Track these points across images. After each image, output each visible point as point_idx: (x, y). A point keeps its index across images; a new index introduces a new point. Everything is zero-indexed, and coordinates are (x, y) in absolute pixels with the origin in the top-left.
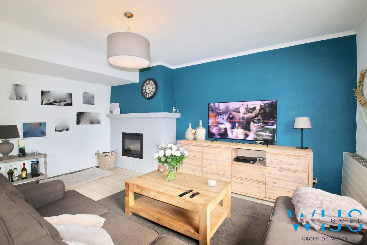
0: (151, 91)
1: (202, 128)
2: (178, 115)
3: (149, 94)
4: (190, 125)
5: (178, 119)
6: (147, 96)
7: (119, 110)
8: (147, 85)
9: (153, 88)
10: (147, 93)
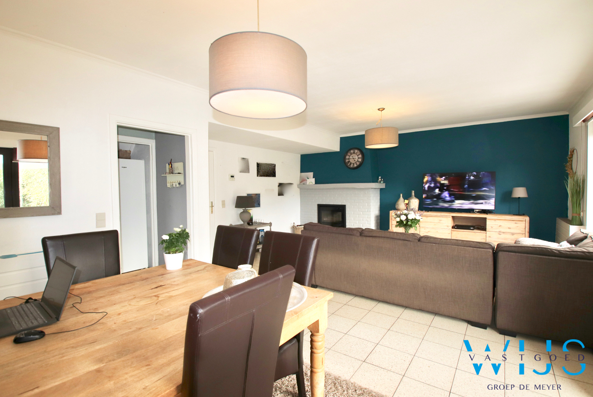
0: (356, 161)
1: (415, 198)
2: (383, 186)
3: (353, 164)
4: (401, 195)
5: (381, 189)
6: (352, 166)
7: (313, 180)
8: (351, 154)
9: (358, 158)
10: (351, 163)
